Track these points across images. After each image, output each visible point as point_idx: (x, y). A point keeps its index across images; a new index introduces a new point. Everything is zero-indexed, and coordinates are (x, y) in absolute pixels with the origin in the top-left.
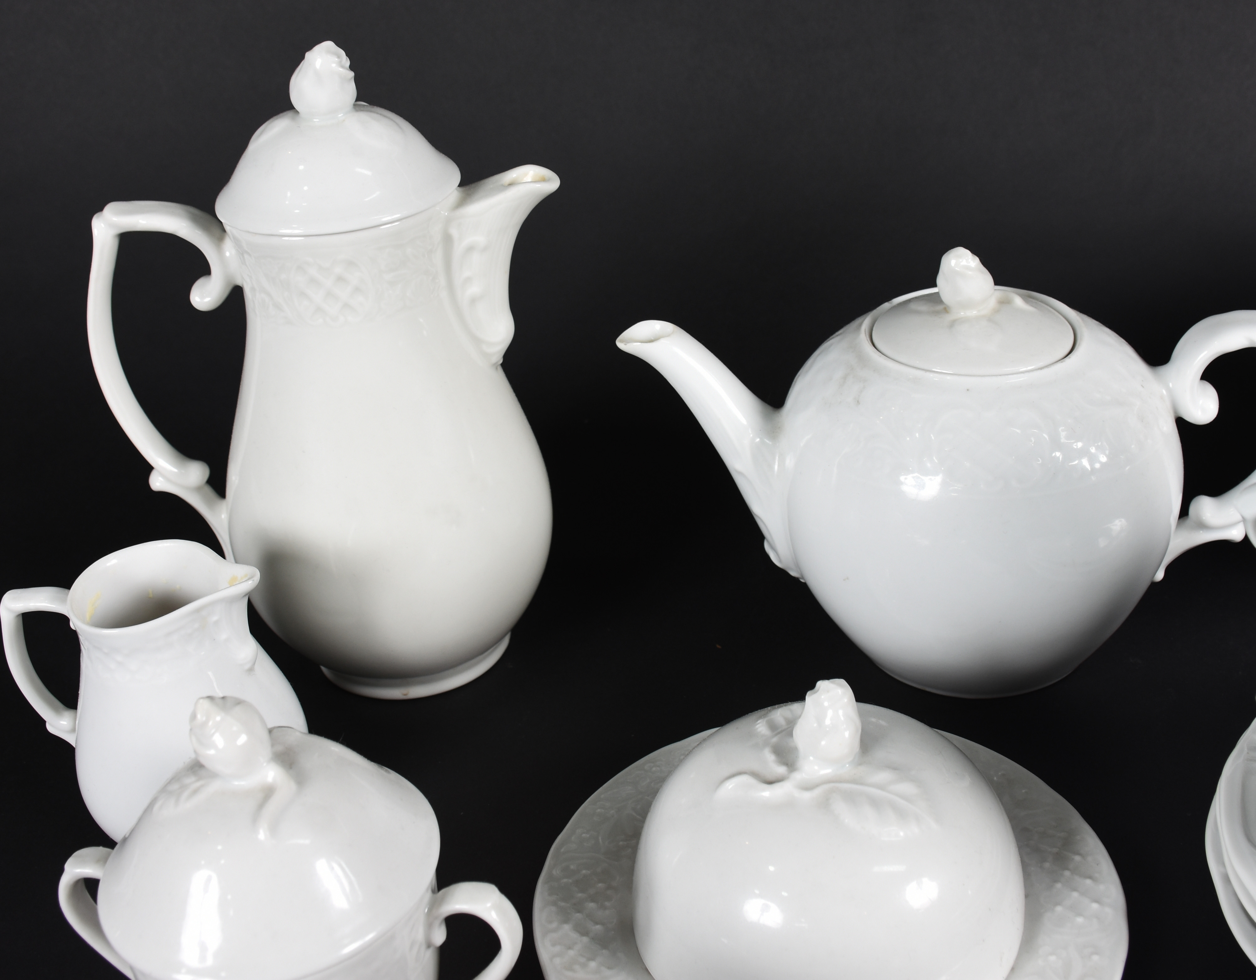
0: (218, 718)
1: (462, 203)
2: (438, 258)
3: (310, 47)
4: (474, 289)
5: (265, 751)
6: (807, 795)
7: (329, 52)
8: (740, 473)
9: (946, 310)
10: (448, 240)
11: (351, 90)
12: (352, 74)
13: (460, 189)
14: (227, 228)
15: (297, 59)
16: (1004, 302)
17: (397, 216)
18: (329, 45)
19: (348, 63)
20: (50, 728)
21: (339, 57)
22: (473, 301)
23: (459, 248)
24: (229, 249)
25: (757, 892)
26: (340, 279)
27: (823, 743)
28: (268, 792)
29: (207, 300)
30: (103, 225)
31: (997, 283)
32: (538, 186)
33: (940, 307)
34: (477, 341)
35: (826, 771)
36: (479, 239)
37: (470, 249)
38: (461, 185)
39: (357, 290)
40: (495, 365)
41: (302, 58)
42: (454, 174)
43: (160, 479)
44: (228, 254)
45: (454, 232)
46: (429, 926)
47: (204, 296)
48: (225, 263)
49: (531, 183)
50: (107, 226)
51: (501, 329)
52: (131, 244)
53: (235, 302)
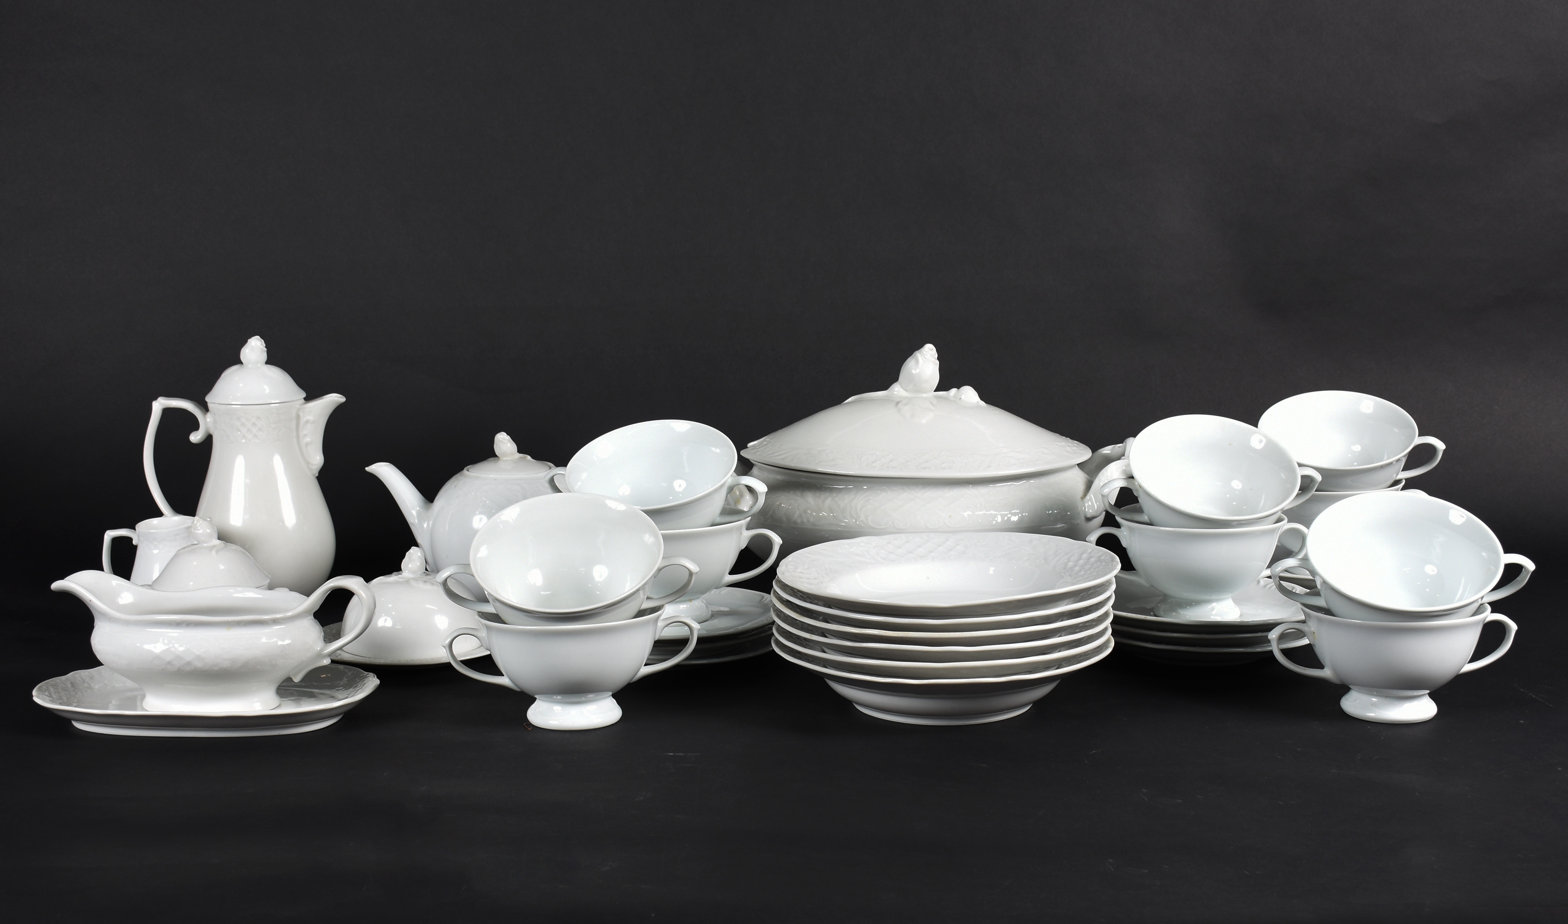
0: (201, 523)
1: (305, 405)
2: (293, 424)
3: (250, 337)
4: (308, 439)
5: (216, 536)
6: (402, 580)
7: (258, 339)
8: (413, 524)
9: (498, 458)
10: (298, 417)
11: (265, 356)
12: (266, 349)
14: (210, 407)
15: (244, 342)
16: (524, 458)
17: (279, 401)
18: (257, 337)
19: (265, 345)
21: (261, 341)
22: (307, 444)
23: (303, 420)
24: (209, 418)
25: (383, 615)
26: (254, 424)
27: (410, 566)
28: (215, 546)
29: (199, 437)
30: (158, 404)
32: (337, 399)
33: (496, 458)
34: (308, 463)
35: (411, 576)
36: (311, 418)
37: (307, 422)
38: (305, 399)
39: (260, 429)
40: (314, 475)
41: (246, 342)
42: (303, 395)
44: (208, 420)
45: (301, 414)
47: (195, 437)
48: (206, 422)
49: (335, 399)
50: (159, 405)
51: (317, 459)
52: (167, 412)
53: (208, 440)
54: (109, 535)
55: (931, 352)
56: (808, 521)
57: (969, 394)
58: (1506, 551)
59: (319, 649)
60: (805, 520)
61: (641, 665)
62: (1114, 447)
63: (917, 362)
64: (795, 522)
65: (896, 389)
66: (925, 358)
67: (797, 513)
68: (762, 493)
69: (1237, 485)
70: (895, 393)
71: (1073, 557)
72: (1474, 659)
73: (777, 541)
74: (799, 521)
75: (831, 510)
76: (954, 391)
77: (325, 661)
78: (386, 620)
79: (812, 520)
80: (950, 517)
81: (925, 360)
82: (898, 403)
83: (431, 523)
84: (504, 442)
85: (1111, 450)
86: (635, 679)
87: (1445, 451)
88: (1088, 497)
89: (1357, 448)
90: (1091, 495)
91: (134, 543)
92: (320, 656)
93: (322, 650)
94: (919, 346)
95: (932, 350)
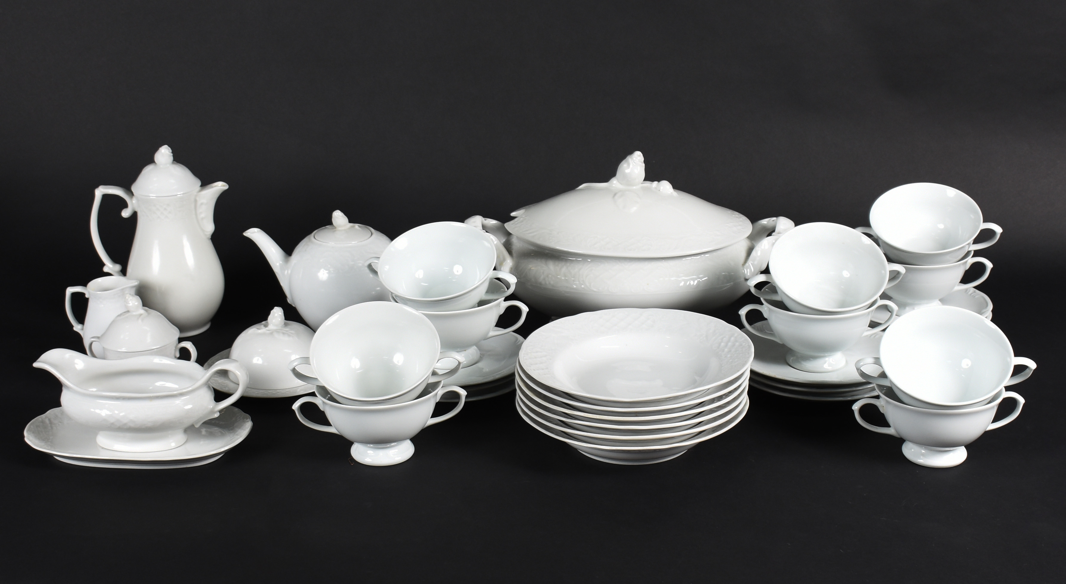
0: (131, 298)
1: (200, 191)
2: (193, 207)
3: (161, 147)
4: (203, 215)
6: (268, 332)
7: (166, 148)
8: (277, 272)
9: (335, 228)
10: (196, 201)
11: (172, 158)
12: (172, 154)
13: (200, 187)
14: (134, 194)
15: (157, 149)
16: (353, 227)
17: (182, 193)
18: (166, 146)
19: (171, 151)
20: (75, 329)
21: (169, 149)
22: (203, 219)
23: (199, 203)
24: (134, 201)
25: (257, 356)
26: (165, 209)
27: (274, 321)
28: (141, 315)
29: (128, 214)
30: (98, 192)
31: (350, 222)
32: (222, 187)
33: (334, 227)
34: (203, 231)
35: (275, 328)
36: (204, 201)
37: (202, 204)
38: (201, 186)
39: (170, 212)
42: (199, 183)
43: (108, 268)
44: (134, 202)
45: (198, 199)
46: (175, 351)
47: (126, 214)
48: (133, 204)
49: (220, 186)
50: (100, 192)
51: (210, 228)
52: (106, 197)
53: (134, 216)
54: (70, 290)
55: (639, 158)
56: (550, 283)
57: (665, 186)
58: (1016, 355)
59: (212, 407)
60: (547, 283)
61: (429, 418)
62: (770, 219)
63: (629, 165)
64: (540, 284)
65: (614, 183)
66: (635, 163)
67: (542, 277)
68: (513, 284)
69: (846, 274)
70: (614, 185)
71: (724, 339)
72: (995, 420)
73: (525, 309)
74: (543, 282)
75: (565, 276)
76: (656, 183)
77: (216, 415)
78: (258, 360)
79: (552, 283)
80: (648, 284)
81: (635, 164)
82: (615, 194)
83: (289, 272)
84: (338, 217)
85: (768, 222)
86: (424, 428)
87: (1002, 234)
88: (747, 264)
89: (941, 226)
90: (750, 262)
91: (87, 296)
92: (212, 412)
93: (213, 408)
94: (631, 152)
95: (639, 156)
